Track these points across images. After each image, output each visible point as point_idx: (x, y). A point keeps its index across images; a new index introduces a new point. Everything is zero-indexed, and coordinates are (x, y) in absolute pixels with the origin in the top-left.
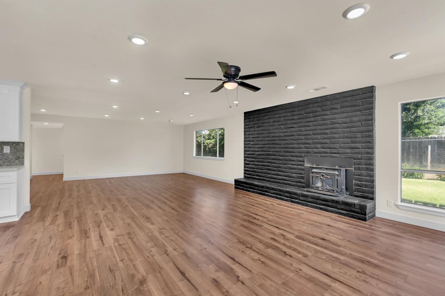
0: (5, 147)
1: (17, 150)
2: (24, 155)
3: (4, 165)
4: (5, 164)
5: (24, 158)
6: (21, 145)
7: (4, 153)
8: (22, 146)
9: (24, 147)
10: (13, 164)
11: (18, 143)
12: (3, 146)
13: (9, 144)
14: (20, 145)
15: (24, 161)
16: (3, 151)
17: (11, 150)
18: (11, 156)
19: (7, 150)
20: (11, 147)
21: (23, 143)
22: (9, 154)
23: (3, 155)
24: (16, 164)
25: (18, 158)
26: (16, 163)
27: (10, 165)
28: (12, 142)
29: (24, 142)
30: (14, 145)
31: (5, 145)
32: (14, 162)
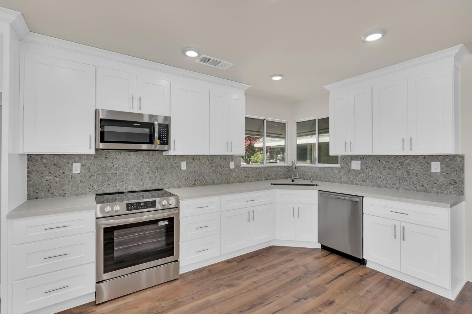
0: (433, 164)
1: (451, 168)
2: (464, 178)
3: (432, 192)
4: (434, 189)
5: (463, 183)
6: (459, 159)
7: (431, 173)
8: (461, 161)
9: (463, 164)
10: (445, 192)
11: (453, 157)
12: (430, 162)
13: (440, 159)
14: (457, 160)
15: (464, 188)
16: (430, 170)
17: (442, 168)
18: (442, 179)
19: (436, 167)
20: (442, 164)
21: (462, 157)
22: (439, 174)
23: (431, 175)
24: (450, 192)
25: (453, 183)
26: (451, 190)
27: (441, 193)
28: (444, 156)
29: (464, 155)
30: (447, 160)
31: (433, 160)
32: (448, 188)
